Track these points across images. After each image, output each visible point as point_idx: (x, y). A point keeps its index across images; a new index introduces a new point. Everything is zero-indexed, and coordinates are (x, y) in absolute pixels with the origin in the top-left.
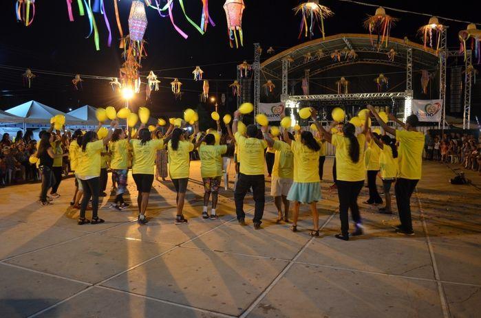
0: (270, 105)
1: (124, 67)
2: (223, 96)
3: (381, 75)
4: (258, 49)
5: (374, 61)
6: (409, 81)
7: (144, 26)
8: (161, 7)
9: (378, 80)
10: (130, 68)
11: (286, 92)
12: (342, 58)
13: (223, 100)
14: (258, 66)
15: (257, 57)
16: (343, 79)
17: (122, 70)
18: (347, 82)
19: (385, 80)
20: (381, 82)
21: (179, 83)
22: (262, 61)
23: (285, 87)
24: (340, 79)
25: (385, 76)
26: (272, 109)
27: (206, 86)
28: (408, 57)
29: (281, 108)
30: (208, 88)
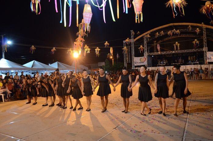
0: (139, 58)
1: (76, 41)
2: (118, 55)
3: (196, 40)
4: (132, 32)
5: (186, 35)
6: (205, 44)
7: (91, 16)
8: (100, 5)
9: (194, 42)
10: (79, 41)
11: (146, 51)
12: (173, 34)
13: (117, 57)
14: (133, 41)
15: (132, 36)
16: (177, 43)
17: (75, 43)
18: (179, 44)
19: (198, 42)
20: (196, 43)
21: (99, 50)
22: (134, 38)
23: (146, 49)
24: (175, 43)
25: (198, 40)
26: (140, 60)
27: (112, 50)
28: (204, 32)
29: (144, 59)
30: (112, 51)
